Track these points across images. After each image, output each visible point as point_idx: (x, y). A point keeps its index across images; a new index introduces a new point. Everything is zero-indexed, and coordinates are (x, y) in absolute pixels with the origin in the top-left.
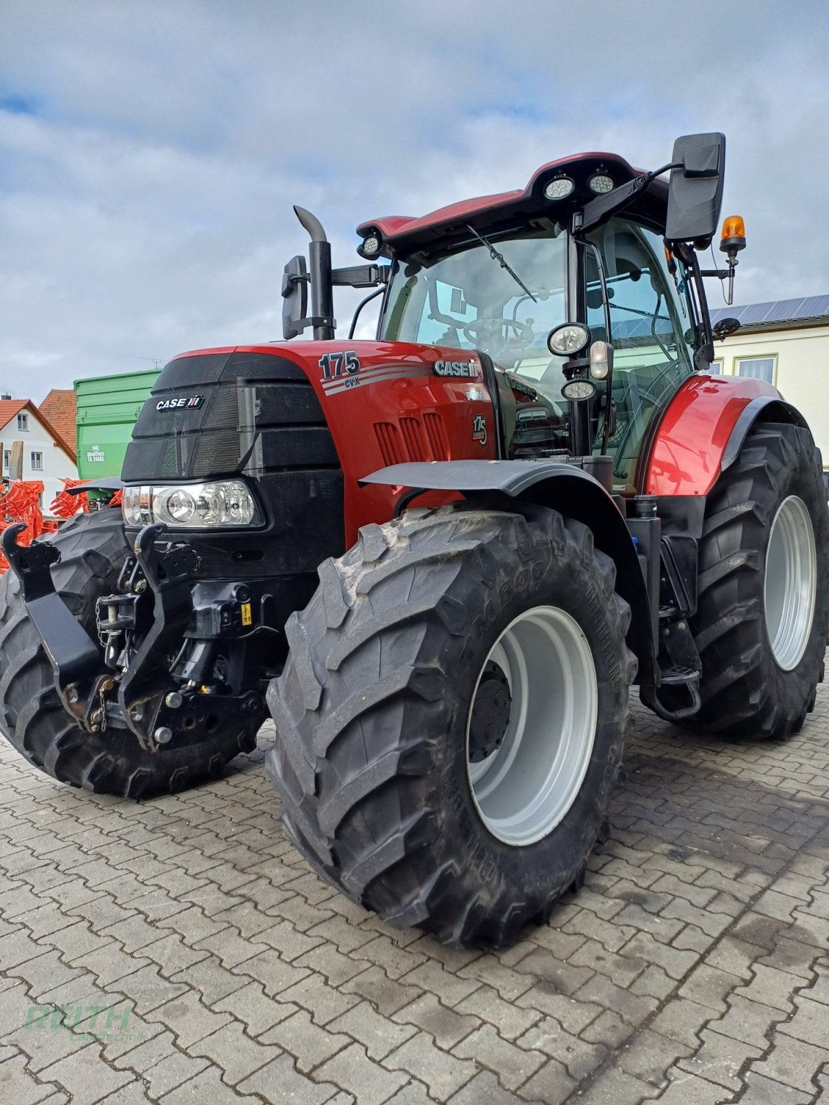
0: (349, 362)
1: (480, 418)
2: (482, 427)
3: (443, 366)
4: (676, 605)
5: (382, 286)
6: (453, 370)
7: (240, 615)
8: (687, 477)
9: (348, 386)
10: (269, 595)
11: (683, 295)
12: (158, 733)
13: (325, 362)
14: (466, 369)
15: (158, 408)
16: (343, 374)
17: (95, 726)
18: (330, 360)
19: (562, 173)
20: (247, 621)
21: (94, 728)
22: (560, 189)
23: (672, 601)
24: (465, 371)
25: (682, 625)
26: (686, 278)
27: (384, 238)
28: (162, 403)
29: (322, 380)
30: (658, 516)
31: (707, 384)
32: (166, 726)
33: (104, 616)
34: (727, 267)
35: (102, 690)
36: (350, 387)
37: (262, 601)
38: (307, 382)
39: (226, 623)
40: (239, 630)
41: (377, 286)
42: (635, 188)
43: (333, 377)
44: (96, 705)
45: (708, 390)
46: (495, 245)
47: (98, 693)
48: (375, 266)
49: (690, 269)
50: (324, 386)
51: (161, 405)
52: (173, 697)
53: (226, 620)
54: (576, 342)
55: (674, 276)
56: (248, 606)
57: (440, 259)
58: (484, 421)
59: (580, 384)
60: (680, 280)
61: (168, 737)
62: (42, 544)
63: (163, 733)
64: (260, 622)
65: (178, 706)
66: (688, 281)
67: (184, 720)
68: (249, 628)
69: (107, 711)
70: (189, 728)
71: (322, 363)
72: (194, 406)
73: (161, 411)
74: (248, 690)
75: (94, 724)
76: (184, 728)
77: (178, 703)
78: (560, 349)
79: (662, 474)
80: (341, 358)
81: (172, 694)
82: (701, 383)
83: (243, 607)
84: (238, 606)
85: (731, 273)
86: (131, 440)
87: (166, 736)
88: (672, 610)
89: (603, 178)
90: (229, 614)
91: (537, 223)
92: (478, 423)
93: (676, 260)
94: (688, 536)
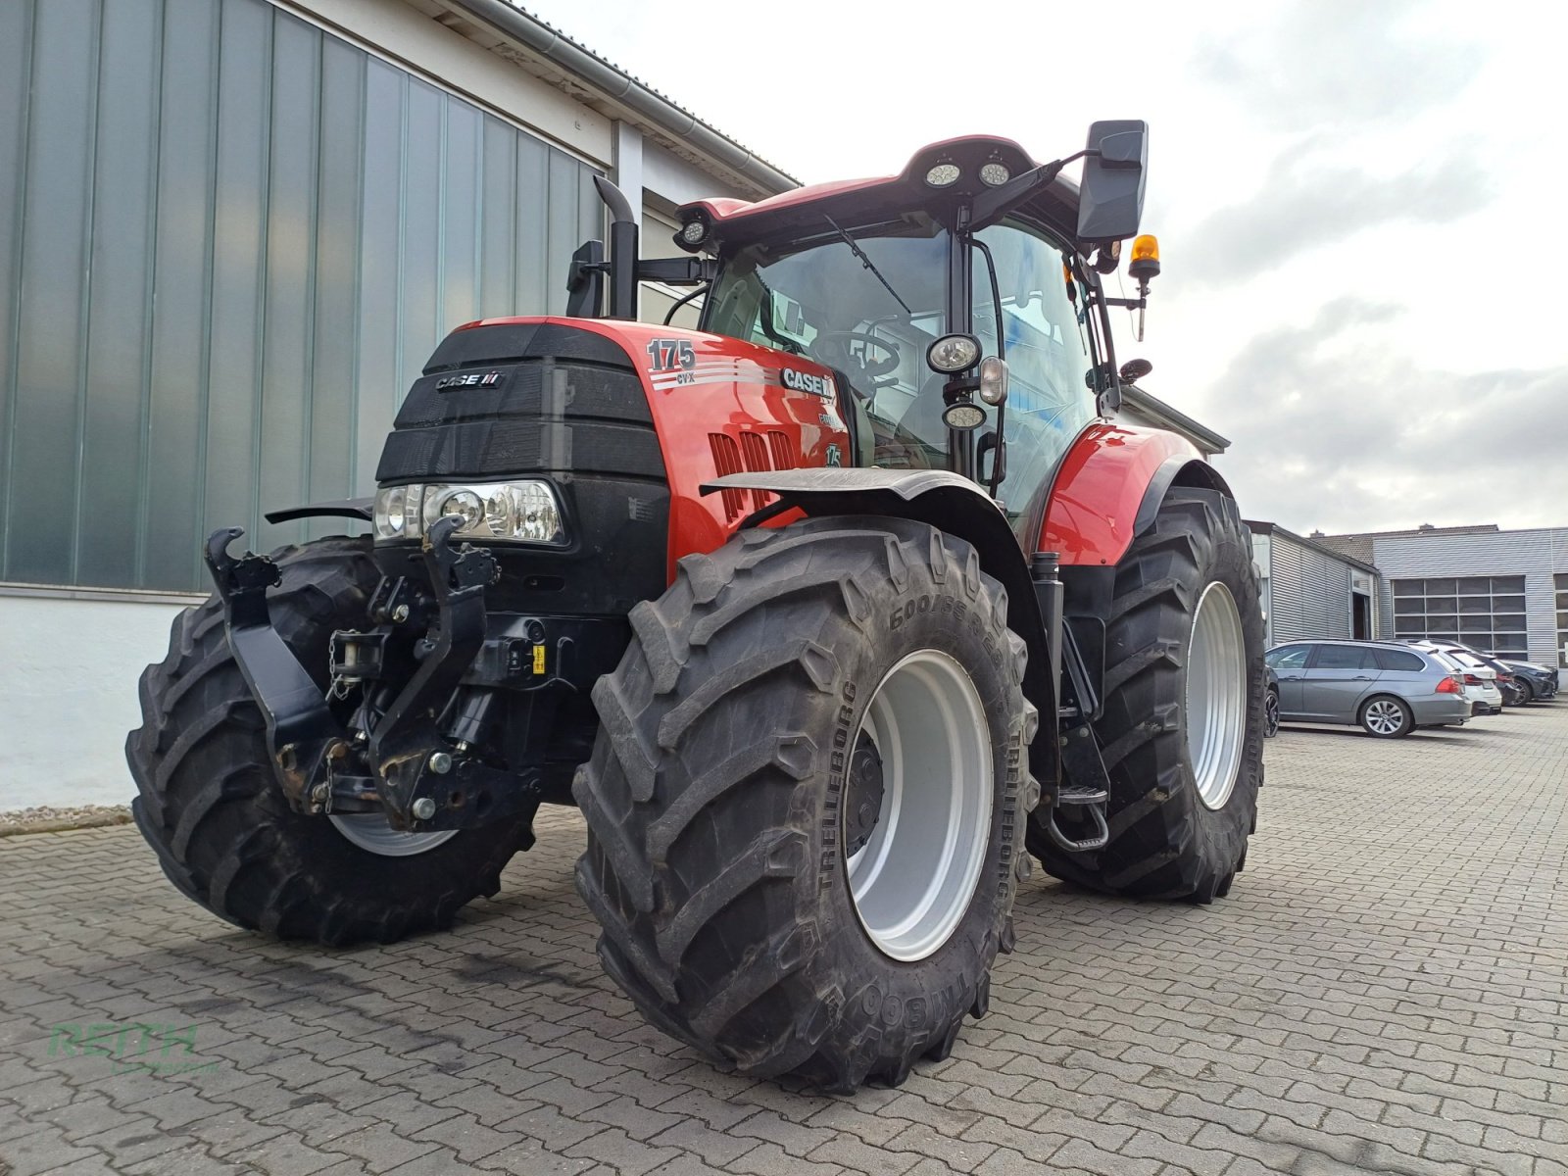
0: (684, 353)
1: (834, 448)
2: (836, 460)
3: (792, 376)
4: (1077, 704)
5: (703, 285)
6: (804, 383)
7: (532, 658)
8: (1090, 546)
9: (680, 382)
10: (568, 639)
11: (1084, 326)
12: (418, 804)
13: (655, 348)
14: (819, 386)
15: (438, 387)
16: (676, 367)
17: (317, 806)
18: (661, 347)
19: (947, 157)
20: (539, 668)
21: (315, 809)
22: (945, 175)
23: (1072, 701)
24: (818, 388)
25: (1084, 732)
26: (1087, 305)
27: (713, 223)
28: (445, 381)
29: (651, 370)
30: (1059, 580)
31: (1112, 435)
32: (426, 797)
33: (340, 658)
34: (1136, 296)
35: (330, 756)
36: (683, 384)
37: (559, 645)
38: (633, 370)
39: (514, 666)
40: (529, 678)
41: (697, 284)
42: (1039, 177)
43: (664, 369)
44: (320, 778)
45: (1112, 442)
46: (858, 242)
47: (325, 760)
48: (696, 259)
49: (1093, 294)
50: (653, 378)
51: (442, 383)
52: (440, 758)
53: (515, 663)
54: (962, 359)
55: (1074, 303)
56: (542, 649)
57: (781, 257)
58: (838, 454)
59: (967, 409)
60: (1080, 306)
61: (429, 812)
62: (258, 558)
63: (425, 804)
64: (555, 673)
65: (446, 771)
66: (1090, 310)
67: (450, 793)
68: (540, 678)
69: (336, 786)
70: (456, 805)
71: (651, 349)
72: (489, 384)
73: (441, 391)
74: (529, 767)
75: (316, 803)
76: (449, 804)
77: (445, 768)
78: (943, 365)
79: (1058, 541)
80: (673, 345)
81: (438, 755)
82: (1104, 433)
83: (535, 648)
84: (529, 646)
85: (1141, 304)
86: (393, 429)
87: (428, 809)
88: (1073, 709)
89: (998, 166)
90: (518, 654)
91: (910, 218)
92: (831, 454)
93: (1076, 284)
94: (1093, 616)
